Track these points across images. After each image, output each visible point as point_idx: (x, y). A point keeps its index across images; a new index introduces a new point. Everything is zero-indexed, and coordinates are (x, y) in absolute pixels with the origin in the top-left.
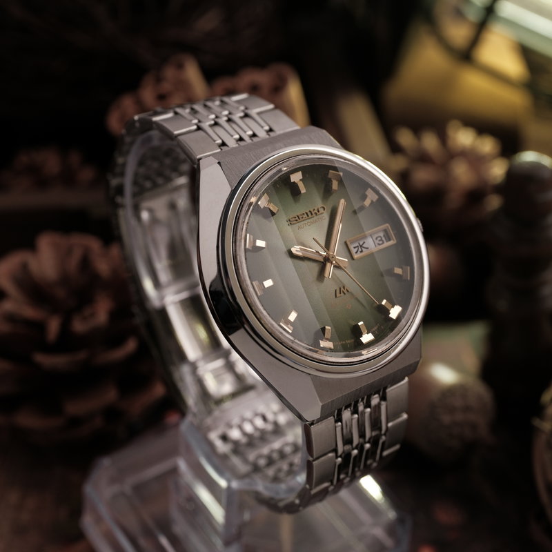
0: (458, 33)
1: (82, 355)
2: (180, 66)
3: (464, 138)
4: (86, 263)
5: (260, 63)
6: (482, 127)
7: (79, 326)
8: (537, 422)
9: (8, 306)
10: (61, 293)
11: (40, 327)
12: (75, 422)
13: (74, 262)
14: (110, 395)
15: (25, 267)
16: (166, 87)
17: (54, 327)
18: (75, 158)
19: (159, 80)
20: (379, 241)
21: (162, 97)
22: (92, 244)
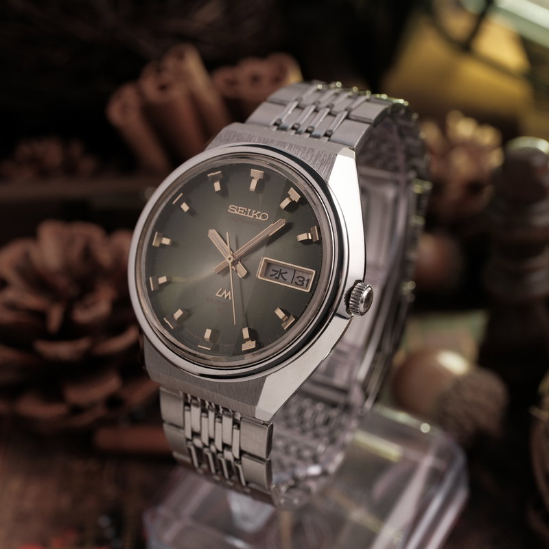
0: (458, 24)
1: (83, 344)
2: (181, 57)
3: (464, 129)
4: (88, 253)
5: (262, 53)
6: (483, 117)
7: (83, 316)
9: (11, 295)
10: (62, 282)
11: (41, 316)
12: (77, 410)
13: (76, 252)
14: (111, 384)
15: (27, 256)
16: (167, 77)
17: (55, 317)
18: (76, 149)
19: (159, 71)
20: (300, 281)
21: (163, 88)
22: (94, 233)
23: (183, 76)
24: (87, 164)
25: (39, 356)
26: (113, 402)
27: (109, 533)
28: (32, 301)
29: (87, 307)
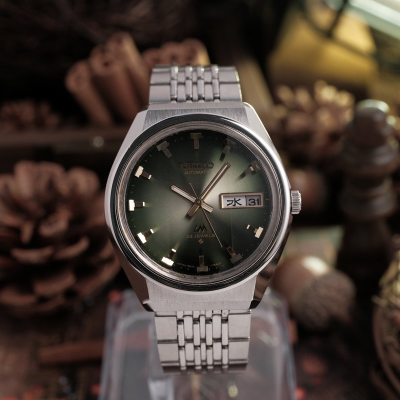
0: (323, 18)
1: (47, 252)
2: (119, 41)
3: (327, 94)
4: (51, 185)
5: (178, 39)
6: (341, 86)
7: (47, 231)
8: (376, 300)
10: (33, 206)
11: (17, 231)
12: (43, 300)
13: (42, 185)
14: (67, 280)
16: (109, 56)
17: (27, 232)
18: (45, 109)
19: (104, 51)
20: (252, 202)
21: (106, 64)
22: (56, 170)
23: (121, 56)
24: (53, 120)
25: (15, 260)
26: (70, 293)
27: (67, 389)
28: (10, 220)
29: (50, 224)
